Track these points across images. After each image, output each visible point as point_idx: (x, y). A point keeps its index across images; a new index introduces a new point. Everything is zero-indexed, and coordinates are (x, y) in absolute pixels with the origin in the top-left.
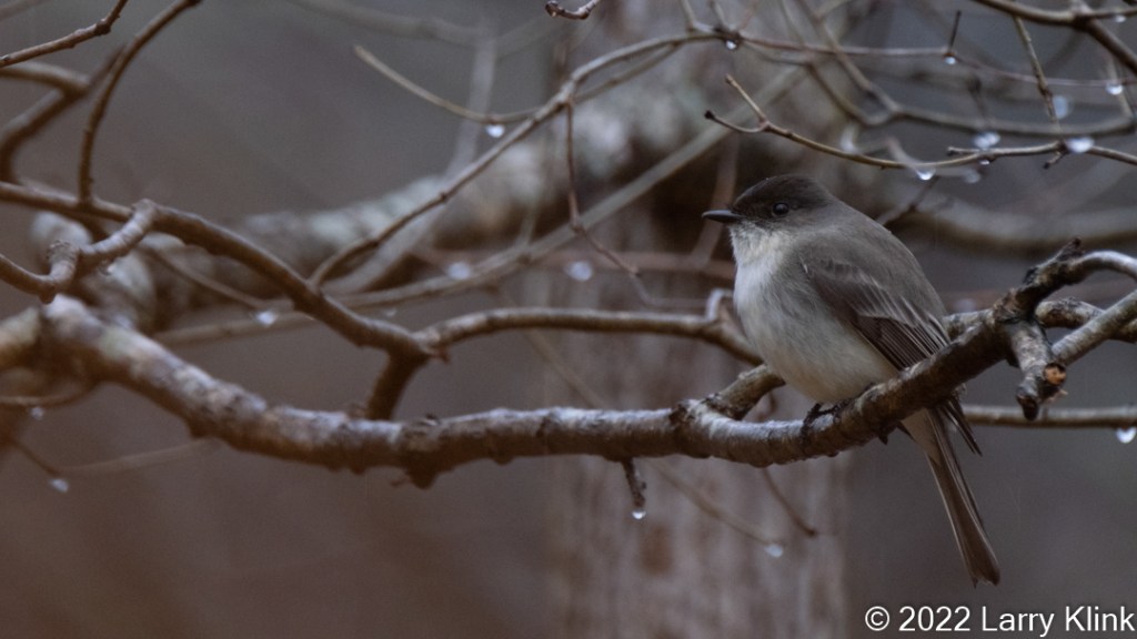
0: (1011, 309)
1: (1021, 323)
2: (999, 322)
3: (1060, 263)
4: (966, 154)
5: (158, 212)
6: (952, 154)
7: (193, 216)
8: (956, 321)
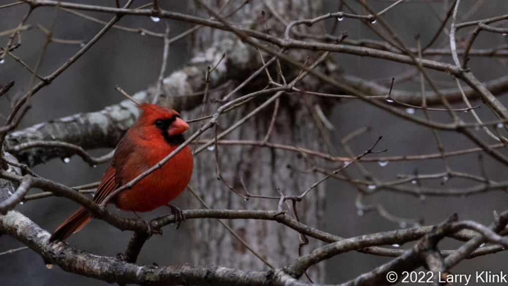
0: (426, 245)
1: (430, 251)
2: (421, 251)
3: (448, 224)
4: (405, 178)
5: (33, 180)
6: (399, 178)
7: (48, 181)
8: (397, 233)
